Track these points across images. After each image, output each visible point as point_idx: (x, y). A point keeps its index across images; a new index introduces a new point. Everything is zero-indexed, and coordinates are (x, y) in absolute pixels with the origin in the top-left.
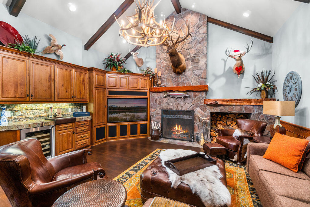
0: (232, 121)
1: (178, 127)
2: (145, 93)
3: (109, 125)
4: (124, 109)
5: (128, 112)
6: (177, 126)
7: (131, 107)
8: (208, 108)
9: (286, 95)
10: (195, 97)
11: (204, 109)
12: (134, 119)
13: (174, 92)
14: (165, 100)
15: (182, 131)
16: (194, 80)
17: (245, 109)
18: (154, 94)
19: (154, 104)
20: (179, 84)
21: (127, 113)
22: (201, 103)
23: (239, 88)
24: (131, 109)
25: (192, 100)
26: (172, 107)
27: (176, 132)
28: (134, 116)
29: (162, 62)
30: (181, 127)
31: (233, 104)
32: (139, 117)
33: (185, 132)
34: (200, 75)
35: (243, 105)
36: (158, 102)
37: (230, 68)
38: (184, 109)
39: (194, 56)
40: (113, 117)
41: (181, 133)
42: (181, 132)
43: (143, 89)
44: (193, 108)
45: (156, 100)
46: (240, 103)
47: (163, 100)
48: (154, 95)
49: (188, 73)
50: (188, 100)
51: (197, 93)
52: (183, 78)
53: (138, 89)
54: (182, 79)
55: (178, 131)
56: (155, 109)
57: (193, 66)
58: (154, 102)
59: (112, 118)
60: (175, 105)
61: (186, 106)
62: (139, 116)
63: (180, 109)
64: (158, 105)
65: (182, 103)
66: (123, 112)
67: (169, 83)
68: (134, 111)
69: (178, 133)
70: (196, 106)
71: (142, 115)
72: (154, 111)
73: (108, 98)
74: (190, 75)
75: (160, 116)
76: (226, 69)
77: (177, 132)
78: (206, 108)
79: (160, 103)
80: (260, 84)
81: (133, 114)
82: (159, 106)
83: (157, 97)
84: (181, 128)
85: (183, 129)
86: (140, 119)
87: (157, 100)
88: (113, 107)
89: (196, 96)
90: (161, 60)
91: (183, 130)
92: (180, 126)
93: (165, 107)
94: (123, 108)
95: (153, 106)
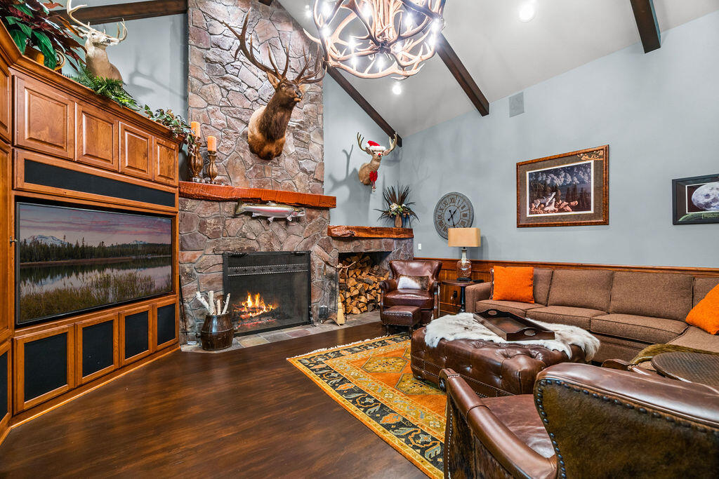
0: (356, 268)
1: (254, 300)
2: (168, 199)
3: (26, 335)
4: (99, 256)
5: (113, 266)
6: (249, 297)
7: (124, 246)
8: (334, 244)
9: (441, 223)
10: (311, 221)
11: (327, 248)
12: (133, 293)
13: (265, 203)
14: (234, 224)
15: (265, 308)
16: (301, 181)
17: (385, 245)
18: (194, 202)
19: (193, 237)
20: (264, 185)
21: (108, 271)
22: (322, 234)
23: (367, 208)
24: (123, 254)
25: (305, 227)
26: (255, 245)
27: (249, 313)
28: (133, 280)
29: (213, 112)
30: (260, 299)
31: (372, 236)
32: (149, 282)
33: (271, 307)
34: (312, 172)
35: (382, 238)
36: (209, 229)
37: (355, 170)
38: (286, 249)
39: (298, 126)
40: (47, 293)
41: (261, 312)
42: (262, 309)
43: (163, 180)
44: (306, 245)
45: (203, 225)
46: (381, 234)
47: (227, 223)
48: (197, 208)
49: (286, 162)
50: (295, 227)
51: (314, 213)
52: (276, 172)
53: (150, 180)
54: (272, 172)
55: (253, 310)
56: (198, 254)
57: (297, 149)
58: (196, 229)
59: (37, 298)
60: (263, 239)
61: (292, 241)
62: (149, 279)
63: (277, 248)
64: (209, 241)
65: (282, 235)
66: (91, 268)
67: (235, 177)
68: (134, 261)
69: (254, 315)
70: (313, 242)
71: (158, 275)
72: (194, 260)
73: (18, 199)
74: (291, 167)
75: (217, 273)
76: (350, 172)
77: (253, 313)
78: (331, 245)
79: (215, 235)
80: (394, 206)
81: (130, 275)
82: (214, 244)
83: (207, 215)
84: (260, 301)
85: (267, 303)
86: (153, 290)
87: (205, 223)
88: (44, 248)
89: (312, 218)
90: (209, 104)
91: (267, 305)
92: (257, 297)
93: (233, 245)
94: (91, 247)
95: (190, 244)
